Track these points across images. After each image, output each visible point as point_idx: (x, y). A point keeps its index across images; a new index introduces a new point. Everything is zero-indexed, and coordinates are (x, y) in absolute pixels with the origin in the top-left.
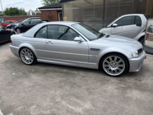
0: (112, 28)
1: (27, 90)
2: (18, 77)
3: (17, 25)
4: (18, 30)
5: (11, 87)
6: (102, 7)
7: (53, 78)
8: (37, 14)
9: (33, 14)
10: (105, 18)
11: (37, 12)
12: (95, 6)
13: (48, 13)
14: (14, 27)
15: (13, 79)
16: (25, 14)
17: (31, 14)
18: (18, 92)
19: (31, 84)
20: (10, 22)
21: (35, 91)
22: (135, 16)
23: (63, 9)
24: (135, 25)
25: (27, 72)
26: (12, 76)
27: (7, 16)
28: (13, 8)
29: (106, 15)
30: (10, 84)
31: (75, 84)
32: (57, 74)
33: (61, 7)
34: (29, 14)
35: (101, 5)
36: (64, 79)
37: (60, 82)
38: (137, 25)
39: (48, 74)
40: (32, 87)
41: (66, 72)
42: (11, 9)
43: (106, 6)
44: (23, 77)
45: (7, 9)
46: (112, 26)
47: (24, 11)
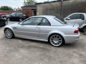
0: (67, 20)
1: (18, 62)
2: (11, 51)
3: (8, 16)
4: (8, 19)
5: (7, 59)
6: (60, 8)
7: (35, 52)
8: (19, 10)
9: (16, 10)
10: (62, 15)
11: (18, 9)
12: (56, 7)
13: (27, 10)
14: (6, 17)
15: (8, 52)
16: (12, 10)
17: (15, 10)
18: (12, 63)
19: (21, 57)
20: (4, 14)
21: (24, 62)
22: (81, 14)
23: (37, 8)
24: (81, 19)
25: (17, 47)
26: (7, 50)
27: (2, 11)
28: (6, 6)
29: (62, 13)
30: (6, 56)
31: (51, 57)
32: (37, 49)
33: (36, 7)
34: (14, 10)
35: (59, 7)
36: (42, 53)
37: (40, 55)
38: (82, 19)
39: (31, 49)
40: (21, 59)
41: (42, 48)
42: (4, 7)
43: (62, 8)
44: (14, 51)
45: (2, 7)
46: (67, 19)
47: (11, 8)
